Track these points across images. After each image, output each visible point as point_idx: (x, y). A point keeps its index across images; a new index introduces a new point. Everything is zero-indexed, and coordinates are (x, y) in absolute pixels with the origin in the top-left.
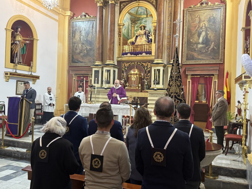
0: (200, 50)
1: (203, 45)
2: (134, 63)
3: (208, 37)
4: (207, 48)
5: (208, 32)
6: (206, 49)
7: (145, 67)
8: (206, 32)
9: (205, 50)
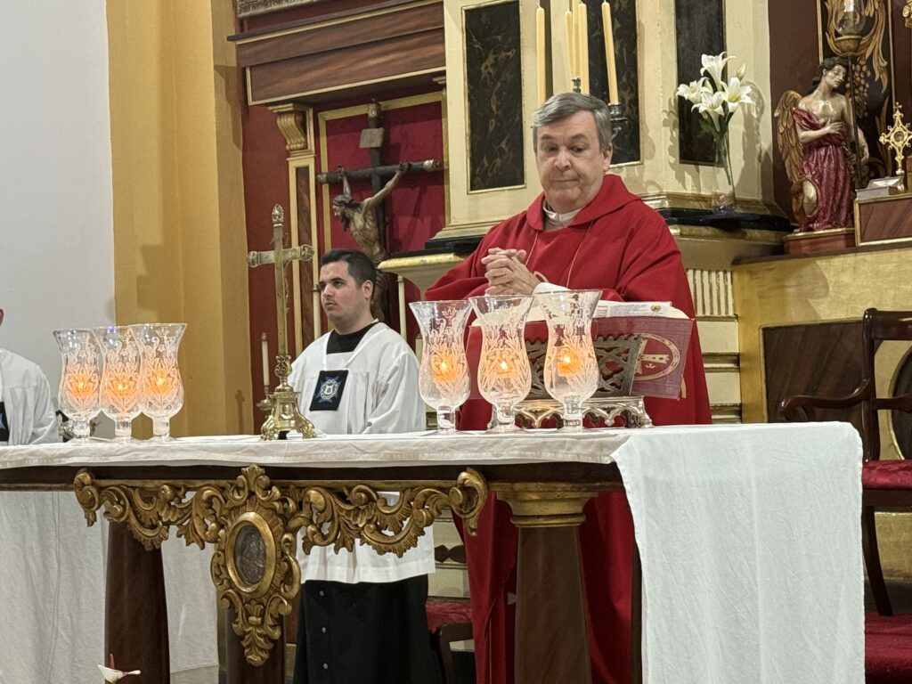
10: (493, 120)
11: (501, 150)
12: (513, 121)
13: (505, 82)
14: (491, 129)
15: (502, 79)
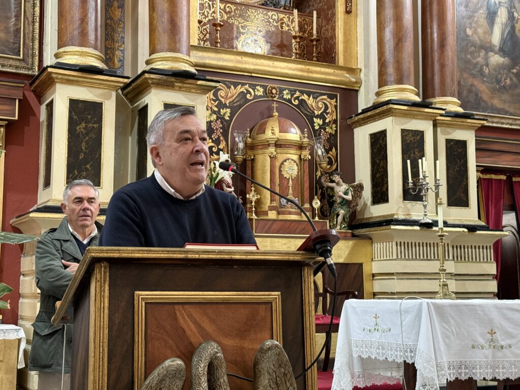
0: (497, 76)
1: (504, 58)
2: (264, 87)
3: (517, 30)
4: (515, 71)
5: (516, 14)
6: (513, 73)
7: (317, 117)
8: (508, 11)
9: (511, 79)
10: (82, 154)
11: (86, 168)
12: (95, 157)
13: (91, 138)
14: (81, 158)
15: (90, 136)
